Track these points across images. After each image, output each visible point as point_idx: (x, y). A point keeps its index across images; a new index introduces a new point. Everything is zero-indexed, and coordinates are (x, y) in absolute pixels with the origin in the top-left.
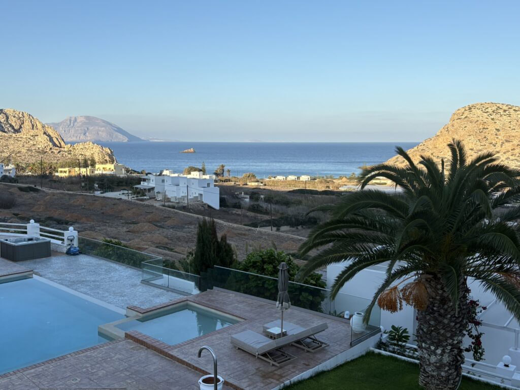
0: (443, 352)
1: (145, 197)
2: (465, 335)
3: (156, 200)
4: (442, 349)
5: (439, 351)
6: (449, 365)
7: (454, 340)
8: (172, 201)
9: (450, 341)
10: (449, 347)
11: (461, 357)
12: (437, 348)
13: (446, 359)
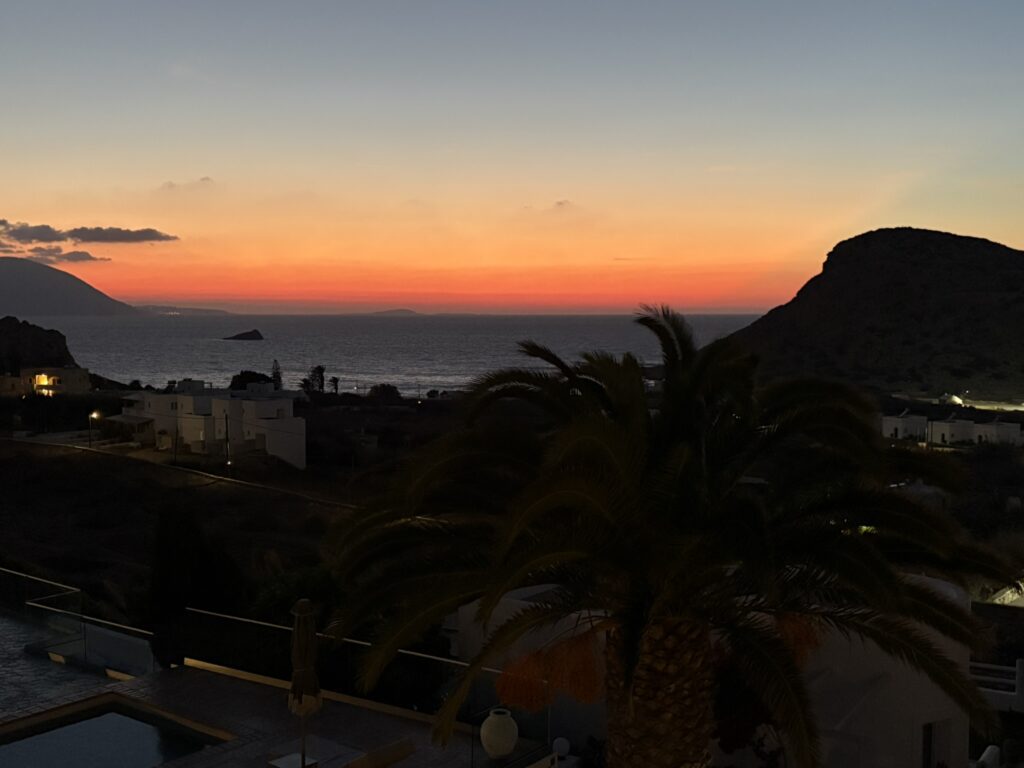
1: (132, 444)
3: (157, 450)
8: (193, 450)
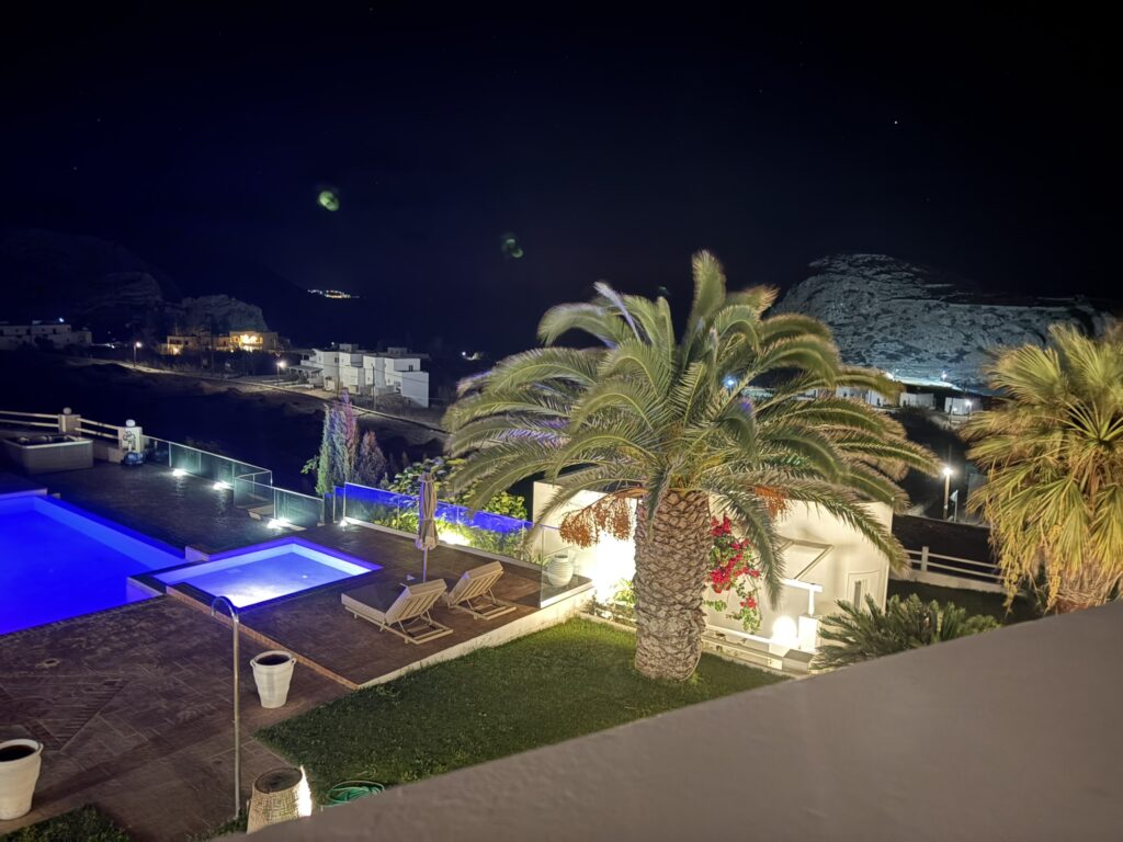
0: (669, 615)
1: (307, 386)
2: (705, 587)
3: (325, 390)
4: (667, 609)
5: (662, 614)
6: (680, 635)
7: (686, 596)
8: (350, 392)
9: (679, 597)
10: (678, 607)
11: (699, 625)
12: (659, 610)
13: (673, 627)
